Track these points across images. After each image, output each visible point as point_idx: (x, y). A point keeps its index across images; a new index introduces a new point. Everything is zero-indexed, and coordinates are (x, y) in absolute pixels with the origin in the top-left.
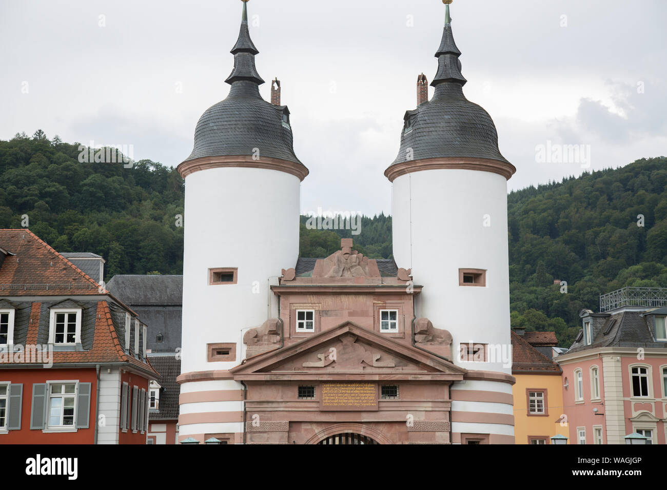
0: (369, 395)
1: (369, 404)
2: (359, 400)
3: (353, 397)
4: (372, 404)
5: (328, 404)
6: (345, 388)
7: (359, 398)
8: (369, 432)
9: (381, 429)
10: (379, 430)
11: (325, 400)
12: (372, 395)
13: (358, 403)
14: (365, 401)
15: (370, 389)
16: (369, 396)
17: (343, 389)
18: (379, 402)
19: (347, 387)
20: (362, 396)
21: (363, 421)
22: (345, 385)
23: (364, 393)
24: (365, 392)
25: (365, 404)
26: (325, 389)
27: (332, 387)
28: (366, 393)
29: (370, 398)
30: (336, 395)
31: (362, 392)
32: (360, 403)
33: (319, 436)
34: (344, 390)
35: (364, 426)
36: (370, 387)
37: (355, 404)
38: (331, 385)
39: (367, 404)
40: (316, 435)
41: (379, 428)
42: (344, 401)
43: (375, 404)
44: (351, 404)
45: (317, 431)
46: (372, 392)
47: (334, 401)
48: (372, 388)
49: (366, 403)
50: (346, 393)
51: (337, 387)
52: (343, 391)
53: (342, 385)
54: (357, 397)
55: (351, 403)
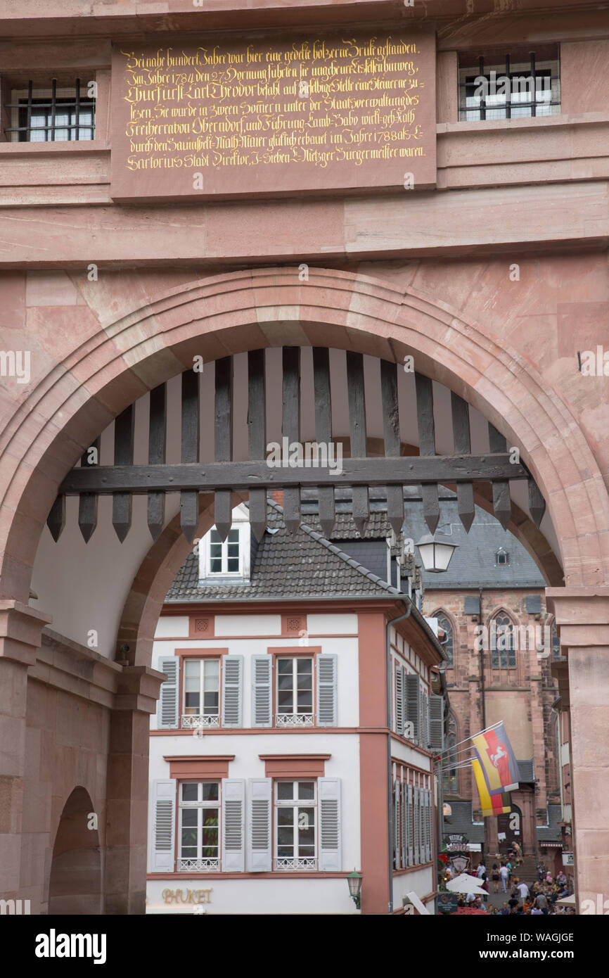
0: (384, 101)
1: (387, 153)
2: (331, 130)
3: (295, 115)
4: (404, 152)
5: (155, 163)
6: (250, 75)
7: (325, 122)
8: (392, 313)
9: (462, 297)
10: (451, 300)
11: (141, 139)
12: (400, 101)
13: (320, 148)
14: (360, 138)
15: (389, 67)
16: (385, 111)
17: (239, 75)
18: (441, 137)
19: (261, 65)
20: (344, 113)
21: (351, 248)
22: (253, 58)
23: (356, 95)
24: (364, 86)
25: (360, 155)
26: (138, 80)
27: (180, 69)
28: (365, 95)
29: (390, 119)
30: (204, 111)
31: (347, 86)
32: (329, 147)
33: (121, 344)
34: (246, 82)
35: (365, 280)
36: (392, 59)
37: (309, 156)
38: (172, 62)
39: (375, 154)
40: (99, 339)
41: (451, 290)
42: (247, 142)
43: (420, 151)
44: (280, 158)
45: (106, 317)
46: (402, 84)
47: (189, 146)
48: (403, 66)
49: (366, 146)
50: (254, 100)
51: (203, 70)
52: (240, 91)
53: (238, 59)
54: (318, 114)
55: (285, 149)
